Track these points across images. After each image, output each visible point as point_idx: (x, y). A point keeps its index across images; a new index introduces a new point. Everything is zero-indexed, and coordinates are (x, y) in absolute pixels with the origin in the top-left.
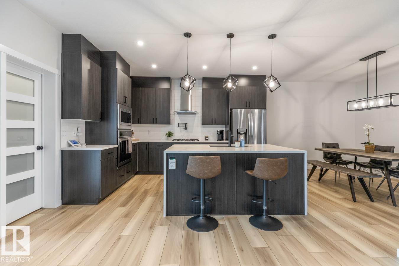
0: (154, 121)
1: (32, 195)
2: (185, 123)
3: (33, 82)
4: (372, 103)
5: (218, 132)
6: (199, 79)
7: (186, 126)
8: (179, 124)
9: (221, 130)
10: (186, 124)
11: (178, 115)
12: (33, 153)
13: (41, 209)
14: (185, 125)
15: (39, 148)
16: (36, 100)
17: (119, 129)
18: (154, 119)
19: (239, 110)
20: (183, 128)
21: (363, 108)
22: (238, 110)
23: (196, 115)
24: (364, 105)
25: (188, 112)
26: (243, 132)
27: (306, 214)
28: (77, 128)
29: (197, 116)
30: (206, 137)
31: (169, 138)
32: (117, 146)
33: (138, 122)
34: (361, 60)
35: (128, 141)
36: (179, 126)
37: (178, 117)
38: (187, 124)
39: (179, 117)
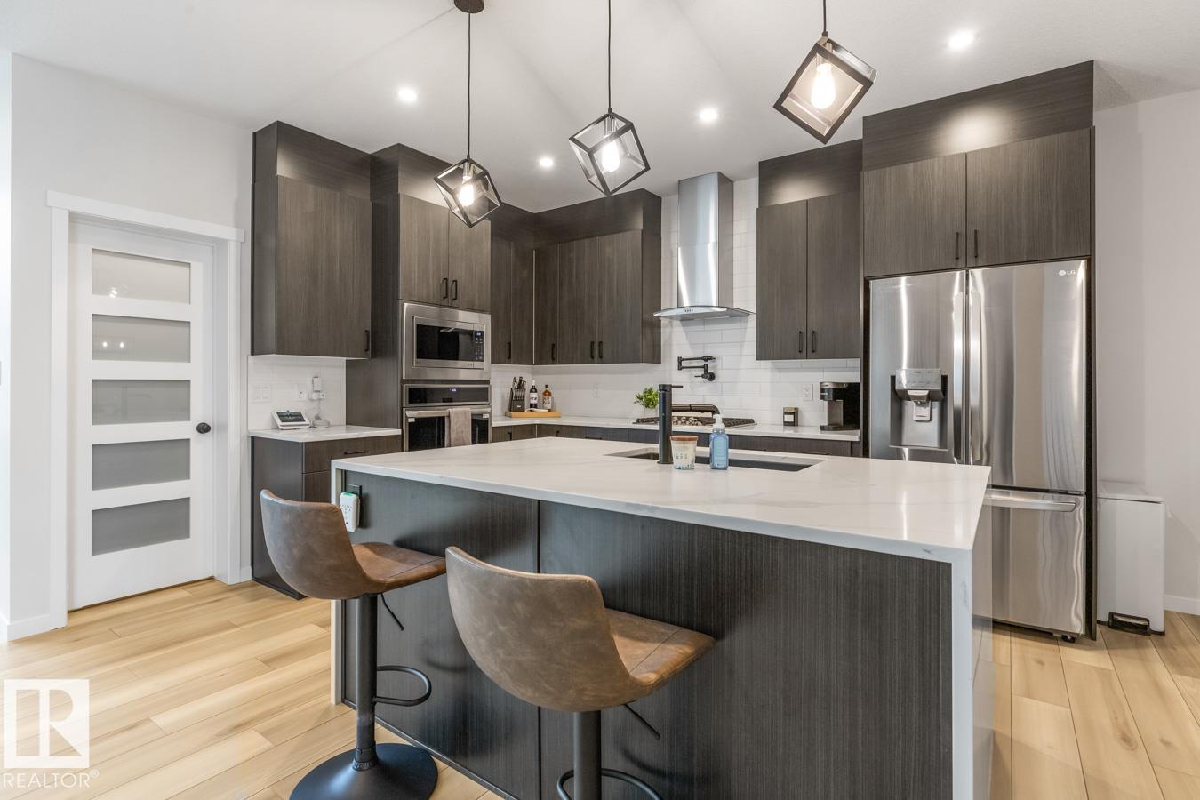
0: (595, 353)
1: (187, 540)
2: (702, 356)
3: (188, 269)
5: (822, 390)
7: (705, 367)
8: (680, 360)
9: (835, 383)
10: (707, 360)
11: (683, 326)
12: (188, 441)
13: (211, 578)
14: (702, 363)
15: (203, 429)
16: (195, 312)
17: (407, 381)
18: (593, 344)
19: (903, 280)
20: (696, 375)
22: (898, 283)
26: (926, 393)
28: (310, 379)
30: (786, 413)
32: (398, 432)
33: (553, 359)
35: (449, 416)
36: (680, 368)
37: (684, 334)
38: (711, 358)
39: (686, 332)
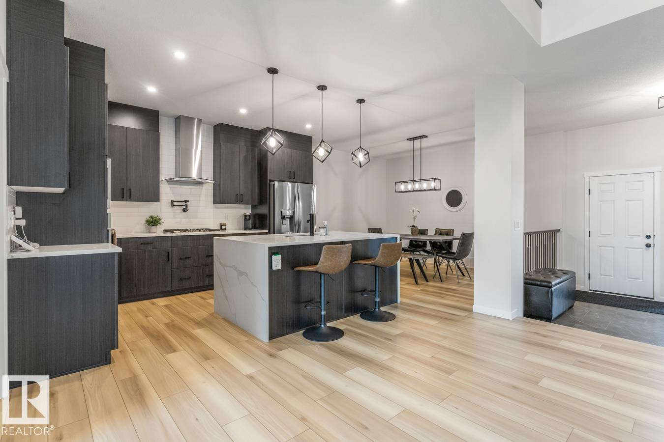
0: (124, 195)
2: (184, 200)
4: (417, 186)
5: (245, 216)
6: (209, 124)
7: (185, 206)
8: (172, 202)
10: (186, 202)
14: (183, 203)
18: (123, 189)
20: (179, 210)
21: (409, 189)
23: (202, 186)
24: (410, 187)
25: (190, 179)
26: (289, 217)
27: (399, 302)
29: (205, 186)
30: (222, 225)
31: (153, 228)
34: (408, 139)
36: (173, 205)
38: (188, 201)
